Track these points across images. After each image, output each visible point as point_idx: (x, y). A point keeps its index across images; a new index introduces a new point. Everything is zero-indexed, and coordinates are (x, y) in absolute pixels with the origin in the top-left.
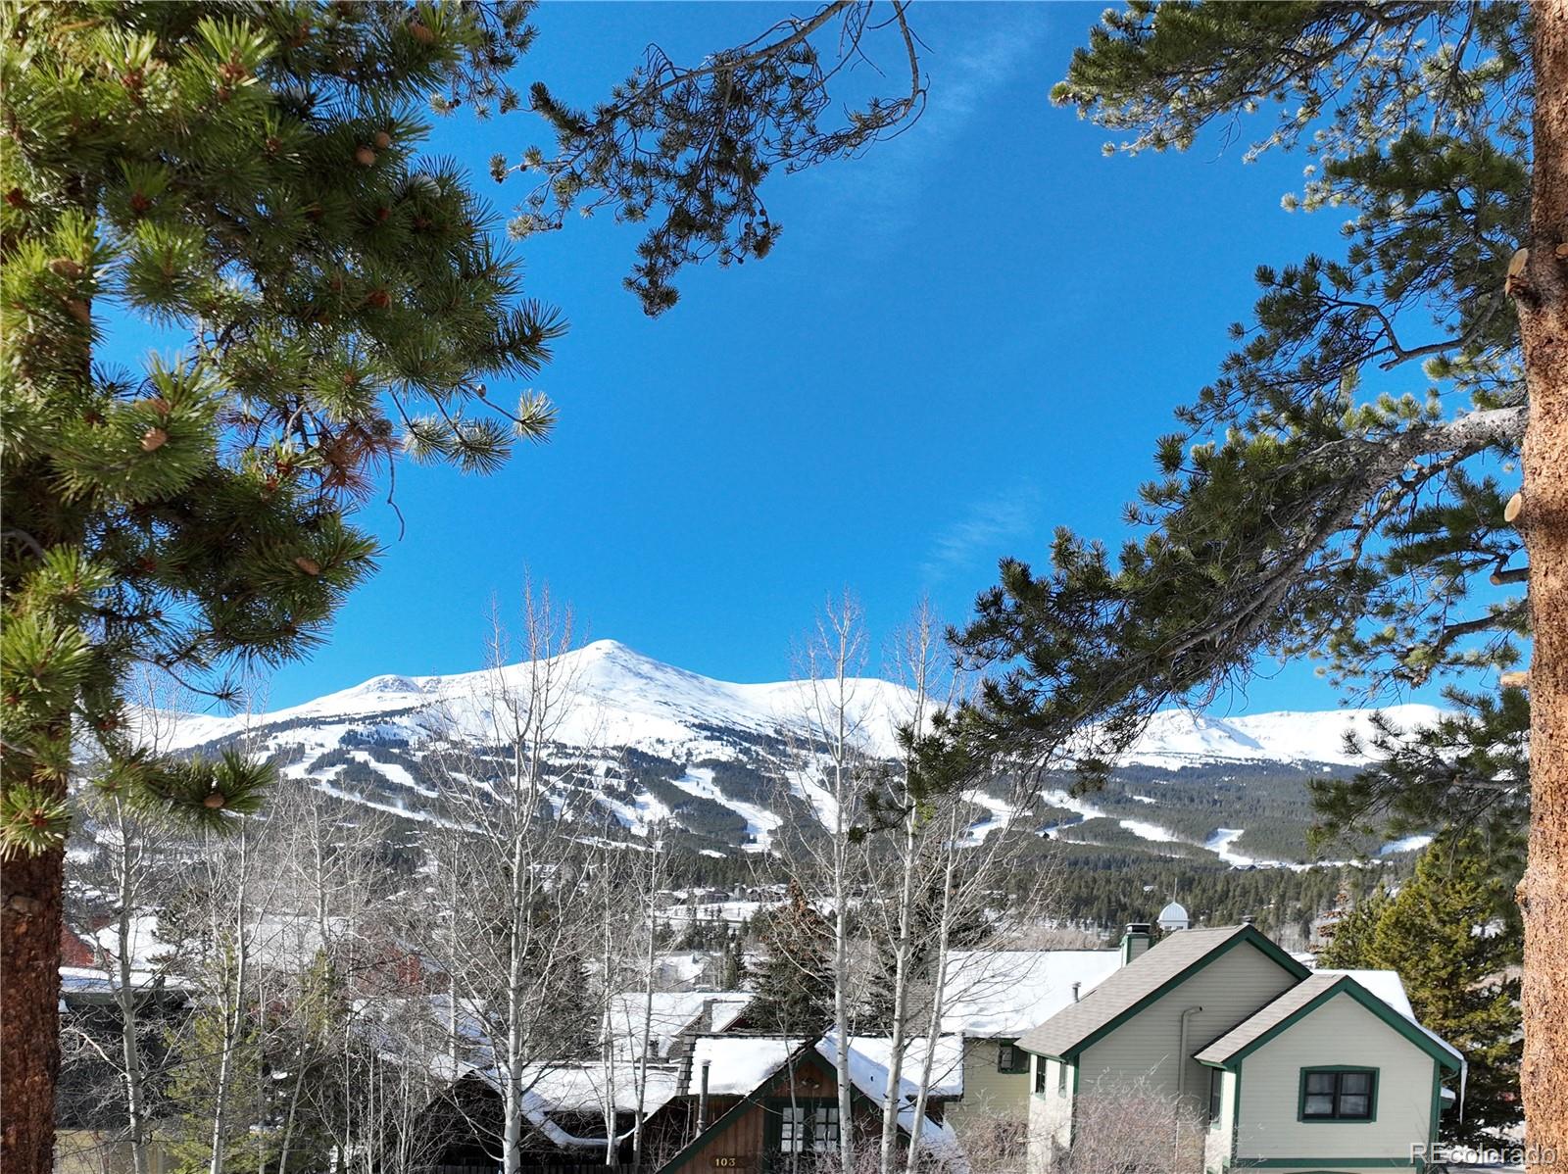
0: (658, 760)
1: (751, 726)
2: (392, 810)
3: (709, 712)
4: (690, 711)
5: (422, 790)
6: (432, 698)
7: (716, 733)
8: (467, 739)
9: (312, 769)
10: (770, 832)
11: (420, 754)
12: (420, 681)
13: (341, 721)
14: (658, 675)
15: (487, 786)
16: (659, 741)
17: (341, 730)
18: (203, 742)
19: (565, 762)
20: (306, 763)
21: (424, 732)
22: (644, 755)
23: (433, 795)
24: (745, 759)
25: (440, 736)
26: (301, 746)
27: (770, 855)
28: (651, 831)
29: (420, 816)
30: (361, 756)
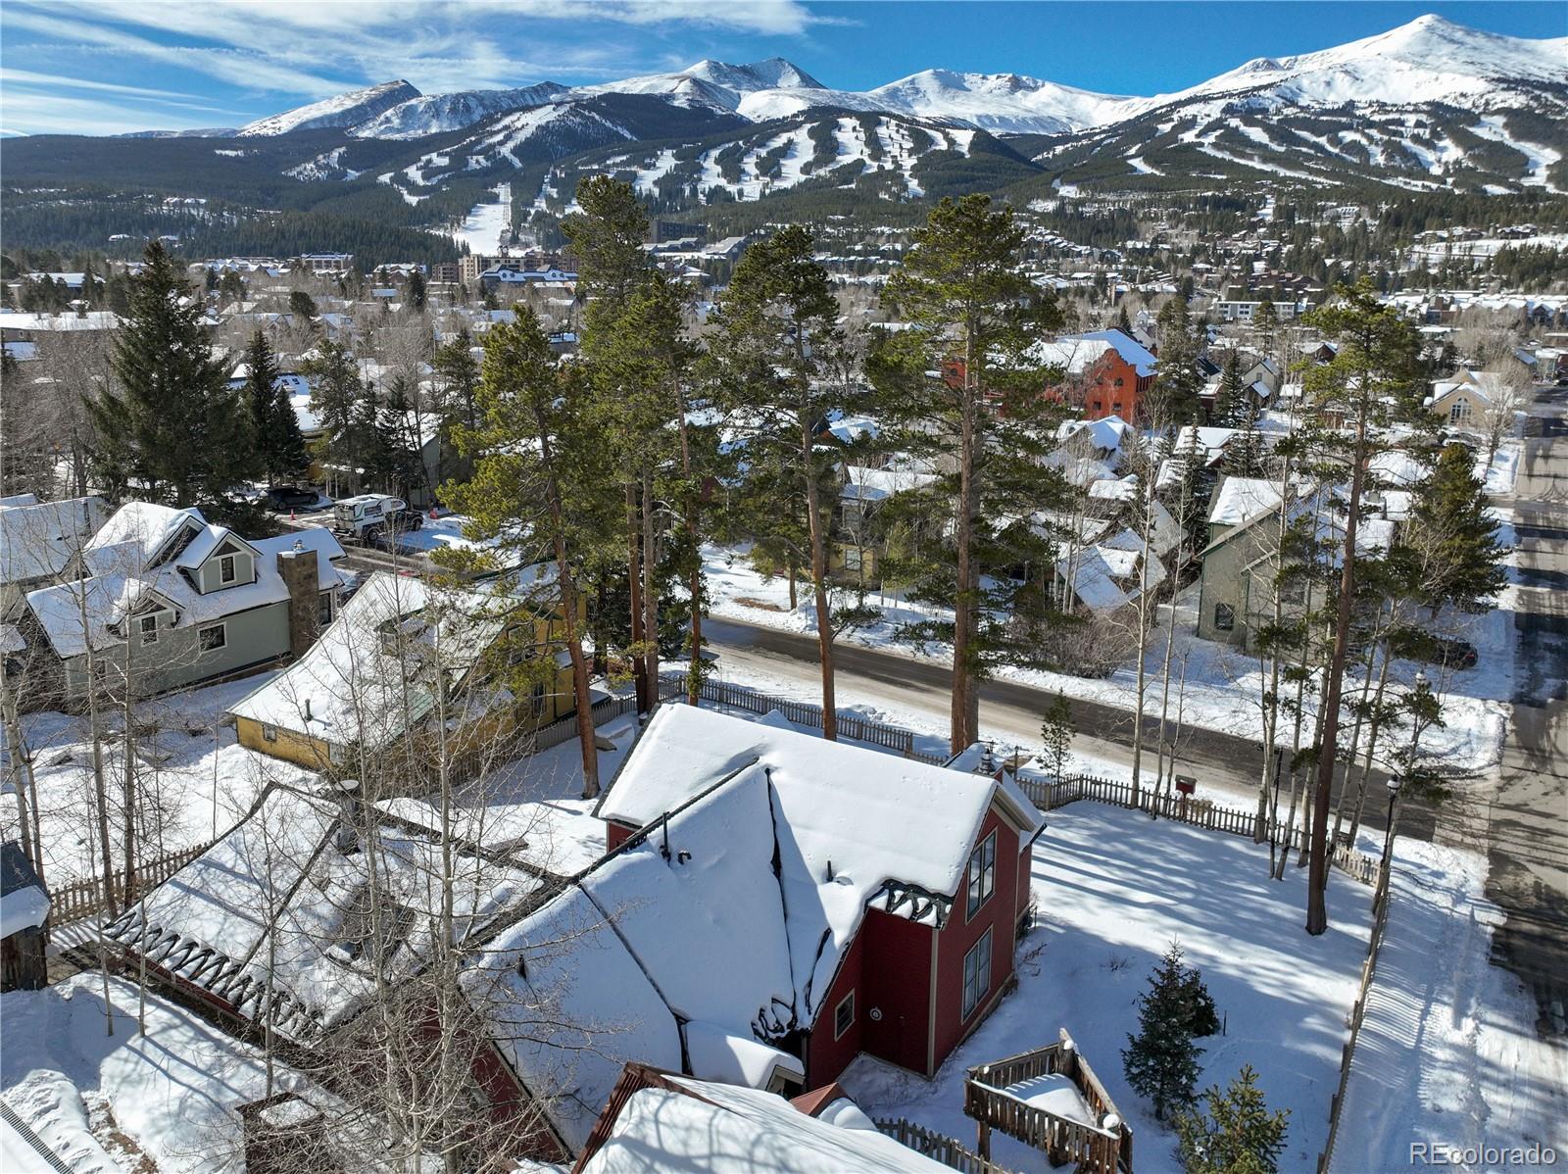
0: (1461, 110)
1: (1545, 76)
2: (1250, 164)
3: (1509, 67)
4: (1492, 67)
5: (1274, 146)
6: (1289, 74)
7: (1511, 84)
8: (1313, 104)
9: (1198, 136)
10: (1548, 166)
11: (1276, 118)
12: (1282, 61)
13: (1223, 97)
14: (1469, 40)
15: (1323, 140)
16: (1463, 95)
17: (1222, 103)
18: (1132, 117)
19: (1384, 118)
20: (1196, 131)
21: (1281, 101)
22: (1448, 107)
23: (1282, 149)
24: (1534, 104)
25: (1293, 103)
26: (1195, 116)
27: (1544, 188)
28: (1447, 170)
29: (1268, 168)
30: (1234, 122)
